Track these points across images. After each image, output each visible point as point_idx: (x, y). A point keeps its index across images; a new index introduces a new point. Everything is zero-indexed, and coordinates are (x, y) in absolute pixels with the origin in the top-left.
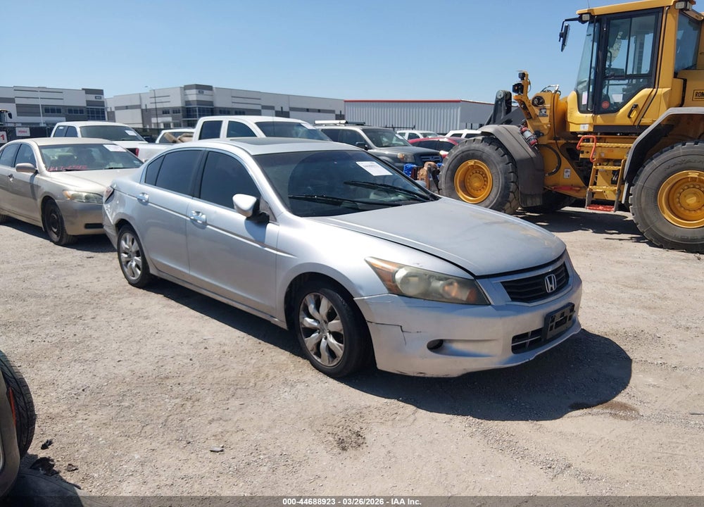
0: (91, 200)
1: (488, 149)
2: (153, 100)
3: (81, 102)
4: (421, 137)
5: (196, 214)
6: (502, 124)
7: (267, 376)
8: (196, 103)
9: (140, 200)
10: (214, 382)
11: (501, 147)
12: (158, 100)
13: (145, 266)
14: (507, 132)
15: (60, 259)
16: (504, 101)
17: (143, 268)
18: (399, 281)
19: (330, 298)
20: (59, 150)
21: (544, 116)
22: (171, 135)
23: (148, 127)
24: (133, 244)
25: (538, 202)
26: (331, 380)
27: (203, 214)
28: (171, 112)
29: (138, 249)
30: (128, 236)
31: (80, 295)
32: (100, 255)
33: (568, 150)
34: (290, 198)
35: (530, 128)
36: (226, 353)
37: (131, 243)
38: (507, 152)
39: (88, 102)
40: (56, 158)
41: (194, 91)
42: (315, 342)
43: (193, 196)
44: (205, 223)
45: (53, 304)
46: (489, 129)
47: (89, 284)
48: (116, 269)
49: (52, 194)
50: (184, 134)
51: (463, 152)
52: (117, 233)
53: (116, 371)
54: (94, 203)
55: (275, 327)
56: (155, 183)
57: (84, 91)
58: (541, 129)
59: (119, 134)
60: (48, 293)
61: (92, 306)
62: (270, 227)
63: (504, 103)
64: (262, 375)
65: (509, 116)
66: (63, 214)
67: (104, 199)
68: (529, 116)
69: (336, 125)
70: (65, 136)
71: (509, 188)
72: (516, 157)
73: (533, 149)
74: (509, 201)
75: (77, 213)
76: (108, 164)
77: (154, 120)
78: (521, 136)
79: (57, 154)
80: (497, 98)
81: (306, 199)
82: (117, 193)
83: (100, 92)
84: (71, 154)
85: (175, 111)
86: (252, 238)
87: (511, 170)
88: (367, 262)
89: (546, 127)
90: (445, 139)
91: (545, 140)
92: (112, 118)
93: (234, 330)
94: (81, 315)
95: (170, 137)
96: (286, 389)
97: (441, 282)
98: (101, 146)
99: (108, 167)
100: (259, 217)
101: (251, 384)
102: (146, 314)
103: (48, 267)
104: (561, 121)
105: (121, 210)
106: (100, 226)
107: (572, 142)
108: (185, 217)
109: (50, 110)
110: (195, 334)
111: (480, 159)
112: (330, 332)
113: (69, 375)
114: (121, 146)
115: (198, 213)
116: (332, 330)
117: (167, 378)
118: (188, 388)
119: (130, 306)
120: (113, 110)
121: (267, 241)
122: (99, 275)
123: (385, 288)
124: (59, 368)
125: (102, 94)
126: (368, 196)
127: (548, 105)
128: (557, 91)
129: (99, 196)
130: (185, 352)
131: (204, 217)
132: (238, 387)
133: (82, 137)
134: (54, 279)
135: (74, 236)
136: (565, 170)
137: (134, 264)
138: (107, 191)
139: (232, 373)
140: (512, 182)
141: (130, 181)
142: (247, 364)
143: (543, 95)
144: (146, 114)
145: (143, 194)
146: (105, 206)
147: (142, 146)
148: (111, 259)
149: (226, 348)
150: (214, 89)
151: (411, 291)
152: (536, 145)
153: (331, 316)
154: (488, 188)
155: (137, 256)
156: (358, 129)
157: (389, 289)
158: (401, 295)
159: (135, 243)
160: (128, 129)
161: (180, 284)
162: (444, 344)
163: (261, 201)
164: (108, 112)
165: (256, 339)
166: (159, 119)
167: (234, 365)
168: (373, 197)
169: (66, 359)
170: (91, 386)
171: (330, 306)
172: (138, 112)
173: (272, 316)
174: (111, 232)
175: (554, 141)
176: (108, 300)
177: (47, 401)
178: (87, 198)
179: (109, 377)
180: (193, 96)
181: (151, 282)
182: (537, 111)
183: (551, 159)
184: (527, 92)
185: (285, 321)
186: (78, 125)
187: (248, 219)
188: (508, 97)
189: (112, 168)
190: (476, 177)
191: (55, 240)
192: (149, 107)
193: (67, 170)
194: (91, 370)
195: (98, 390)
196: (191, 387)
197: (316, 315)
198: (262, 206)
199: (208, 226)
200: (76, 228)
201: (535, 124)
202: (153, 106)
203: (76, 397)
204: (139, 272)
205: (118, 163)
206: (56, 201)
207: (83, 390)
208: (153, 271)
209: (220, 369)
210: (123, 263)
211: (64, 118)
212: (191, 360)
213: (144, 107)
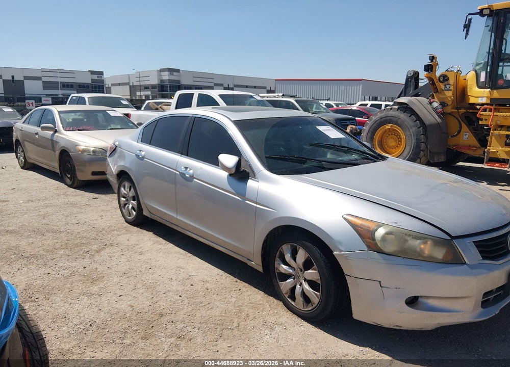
0: (96, 154)
1: (403, 116)
2: (138, 79)
3: (87, 80)
4: (335, 107)
5: (184, 169)
6: (412, 96)
7: (248, 316)
8: (168, 81)
9: (137, 156)
10: (202, 321)
11: (414, 115)
12: (141, 79)
13: (139, 209)
14: (418, 103)
15: (72, 199)
16: (414, 78)
17: (138, 210)
18: (380, 239)
19: (307, 249)
20: (73, 114)
21: (448, 90)
22: (154, 104)
23: (134, 98)
24: (130, 190)
25: (443, 159)
26: (305, 323)
27: (190, 169)
28: (150, 88)
29: (134, 194)
30: (127, 184)
31: (87, 231)
32: (103, 196)
33: (466, 117)
34: (266, 157)
35: (436, 99)
36: (210, 290)
37: (128, 190)
38: (418, 118)
39: (93, 80)
40: (71, 120)
41: (167, 73)
42: (290, 286)
43: (182, 154)
44: (192, 177)
45: (66, 238)
46: (403, 100)
47: (95, 222)
48: (116, 209)
49: (67, 148)
50: (164, 104)
51: (382, 118)
52: (118, 181)
53: (118, 306)
54: (100, 156)
55: (253, 270)
56: (150, 143)
57: (90, 73)
58: (446, 101)
59: (116, 103)
60: (62, 229)
61: (97, 241)
62: (250, 183)
63: (413, 81)
64: (243, 315)
65: (417, 91)
66: (75, 163)
67: (108, 154)
68: (436, 90)
69: (275, 97)
70: (77, 104)
71: (420, 147)
72: (427, 122)
73: (439, 117)
74: (419, 158)
75: (86, 163)
76: (110, 125)
77: (138, 93)
78: (429, 106)
79: (72, 117)
80: (407, 75)
81: (280, 159)
82: (118, 150)
83: (101, 73)
84: (82, 117)
85: (153, 87)
86: (234, 192)
87: (422, 133)
88: (345, 219)
89: (450, 99)
90: (354, 107)
91: (449, 110)
92: (109, 92)
93: (213, 267)
94: (88, 250)
95: (153, 105)
96: (267, 332)
97: (419, 241)
98: (105, 111)
99: (109, 128)
100: (241, 174)
101: (235, 325)
102: (140, 250)
103: (63, 206)
104: (462, 94)
105: (122, 163)
106: (104, 173)
107: (471, 111)
108: (175, 171)
109: (66, 86)
110: (182, 270)
111: (396, 123)
112: (305, 280)
113: (78, 309)
114: (119, 112)
115: (186, 168)
116: (308, 278)
117: (161, 315)
118: (181, 326)
119: (127, 243)
120: (110, 86)
121: (248, 195)
122: (102, 213)
123: (364, 245)
124: (70, 301)
125: (103, 75)
126: (325, 155)
127: (452, 82)
128: (459, 71)
129: (104, 150)
130: (174, 288)
131: (191, 171)
132: (224, 327)
133: (89, 104)
134: (67, 216)
135: (84, 181)
136: (465, 134)
137: (130, 206)
138: (110, 148)
139: (216, 312)
140: (422, 142)
141: (129, 139)
142: (228, 302)
143: (447, 73)
144: (133, 89)
145: (140, 151)
146: (109, 159)
147: (132, 112)
148: (111, 200)
149: (208, 285)
150: (181, 71)
151: (389, 248)
152: (442, 114)
153: (307, 265)
154: (402, 147)
155: (134, 201)
156: (292, 100)
157: (368, 246)
158: (380, 252)
159: (132, 189)
160: (123, 99)
161: (169, 225)
162: (420, 299)
163: (242, 160)
164: (106, 88)
165: (232, 277)
166: (142, 92)
167: (217, 303)
168: (330, 156)
169: (77, 291)
170: (97, 321)
171: (307, 256)
172: (128, 87)
173: (248, 259)
174: (113, 180)
175: (457, 111)
176: (109, 236)
177: (59, 335)
178: (94, 151)
179: (112, 312)
180: (166, 76)
181: (143, 222)
182: (442, 86)
183: (454, 124)
184: (436, 71)
185: (261, 264)
186: (86, 96)
187: (230, 175)
188: (416, 75)
189: (113, 129)
190: (392, 138)
191: (69, 184)
192: (135, 84)
193: (79, 130)
194: (97, 304)
195: (103, 326)
196: (183, 325)
197: (292, 262)
198: (243, 164)
199: (195, 180)
200: (85, 175)
201: (441, 96)
202: (138, 84)
203: (84, 332)
204: (134, 213)
205: (117, 125)
206: (70, 154)
207: (91, 325)
208: (145, 213)
209: (206, 307)
210: (122, 205)
211: (76, 92)
212: (180, 296)
213: (131, 84)
